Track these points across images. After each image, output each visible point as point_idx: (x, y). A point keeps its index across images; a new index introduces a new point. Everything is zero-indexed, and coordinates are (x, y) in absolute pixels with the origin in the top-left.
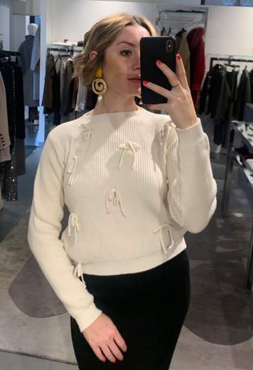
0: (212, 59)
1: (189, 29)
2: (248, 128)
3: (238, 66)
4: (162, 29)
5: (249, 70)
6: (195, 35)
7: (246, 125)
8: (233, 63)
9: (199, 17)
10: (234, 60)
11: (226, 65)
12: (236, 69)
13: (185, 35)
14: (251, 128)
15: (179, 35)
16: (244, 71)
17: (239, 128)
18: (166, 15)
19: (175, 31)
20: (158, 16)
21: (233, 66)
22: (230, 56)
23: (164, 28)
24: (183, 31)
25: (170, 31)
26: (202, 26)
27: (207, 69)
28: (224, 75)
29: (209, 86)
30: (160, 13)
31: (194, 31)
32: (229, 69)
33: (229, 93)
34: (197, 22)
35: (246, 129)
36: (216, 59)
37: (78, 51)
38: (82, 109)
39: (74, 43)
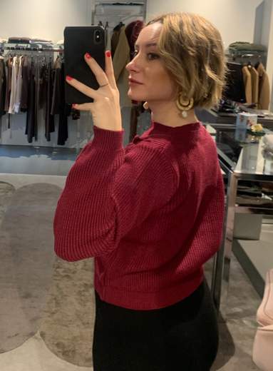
1: (127, 23)
9: (137, 9)
13: (123, 29)
15: (117, 29)
18: (102, 9)
19: (113, 25)
20: (94, 9)
23: (100, 22)
24: (121, 25)
25: (107, 25)
26: (141, 19)
30: (96, 6)
31: (133, 24)
34: (135, 15)
37: (8, 48)
38: (17, 110)
39: (5, 40)
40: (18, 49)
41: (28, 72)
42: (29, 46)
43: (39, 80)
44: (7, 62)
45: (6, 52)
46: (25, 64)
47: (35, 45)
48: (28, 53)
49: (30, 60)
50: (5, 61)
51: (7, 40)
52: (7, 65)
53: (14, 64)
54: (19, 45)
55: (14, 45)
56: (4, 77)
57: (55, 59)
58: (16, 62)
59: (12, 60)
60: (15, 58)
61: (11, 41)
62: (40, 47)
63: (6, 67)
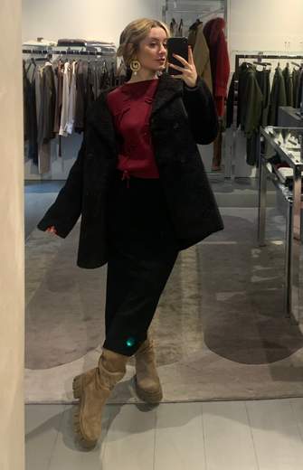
0: (238, 57)
1: (205, 21)
2: (287, 140)
3: (269, 64)
4: (171, 21)
5: (283, 67)
6: (213, 27)
7: (284, 137)
8: (263, 61)
9: (217, 5)
10: (265, 57)
11: (255, 63)
12: (268, 68)
13: (201, 28)
14: (289, 141)
15: (194, 27)
16: (276, 70)
17: (276, 141)
18: (175, 4)
19: (189, 23)
20: (165, 4)
21: (264, 64)
22: (260, 53)
23: (173, 20)
24: (199, 22)
25: (181, 23)
26: (221, 16)
27: (232, 70)
28: (253, 75)
29: (236, 92)
31: (212, 22)
32: (260, 68)
33: (261, 97)
34: (216, 12)
35: (285, 142)
36: (242, 57)
37: (58, 53)
38: (69, 131)
39: (53, 42)
40: (70, 52)
41: (85, 81)
42: (85, 50)
43: (99, 91)
44: (57, 70)
45: (55, 57)
46: (80, 71)
47: (93, 48)
48: (85, 58)
49: (86, 67)
50: (53, 69)
51: (56, 43)
52: (56, 74)
53: (66, 72)
54: (72, 48)
55: (65, 49)
56: (53, 89)
57: (118, 66)
58: (68, 70)
59: (63, 66)
60: (67, 65)
61: (61, 43)
62: (99, 50)
63: (55, 77)
